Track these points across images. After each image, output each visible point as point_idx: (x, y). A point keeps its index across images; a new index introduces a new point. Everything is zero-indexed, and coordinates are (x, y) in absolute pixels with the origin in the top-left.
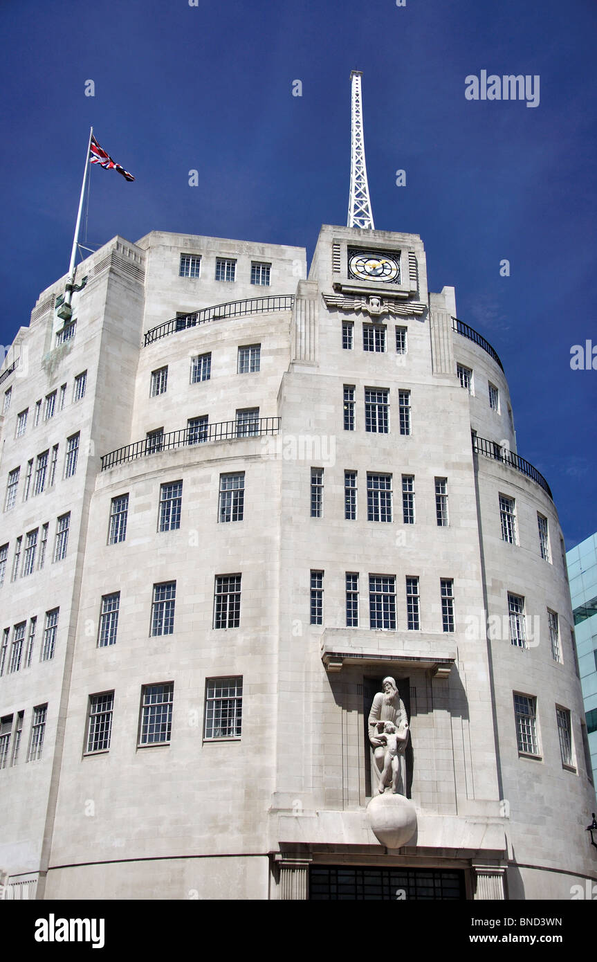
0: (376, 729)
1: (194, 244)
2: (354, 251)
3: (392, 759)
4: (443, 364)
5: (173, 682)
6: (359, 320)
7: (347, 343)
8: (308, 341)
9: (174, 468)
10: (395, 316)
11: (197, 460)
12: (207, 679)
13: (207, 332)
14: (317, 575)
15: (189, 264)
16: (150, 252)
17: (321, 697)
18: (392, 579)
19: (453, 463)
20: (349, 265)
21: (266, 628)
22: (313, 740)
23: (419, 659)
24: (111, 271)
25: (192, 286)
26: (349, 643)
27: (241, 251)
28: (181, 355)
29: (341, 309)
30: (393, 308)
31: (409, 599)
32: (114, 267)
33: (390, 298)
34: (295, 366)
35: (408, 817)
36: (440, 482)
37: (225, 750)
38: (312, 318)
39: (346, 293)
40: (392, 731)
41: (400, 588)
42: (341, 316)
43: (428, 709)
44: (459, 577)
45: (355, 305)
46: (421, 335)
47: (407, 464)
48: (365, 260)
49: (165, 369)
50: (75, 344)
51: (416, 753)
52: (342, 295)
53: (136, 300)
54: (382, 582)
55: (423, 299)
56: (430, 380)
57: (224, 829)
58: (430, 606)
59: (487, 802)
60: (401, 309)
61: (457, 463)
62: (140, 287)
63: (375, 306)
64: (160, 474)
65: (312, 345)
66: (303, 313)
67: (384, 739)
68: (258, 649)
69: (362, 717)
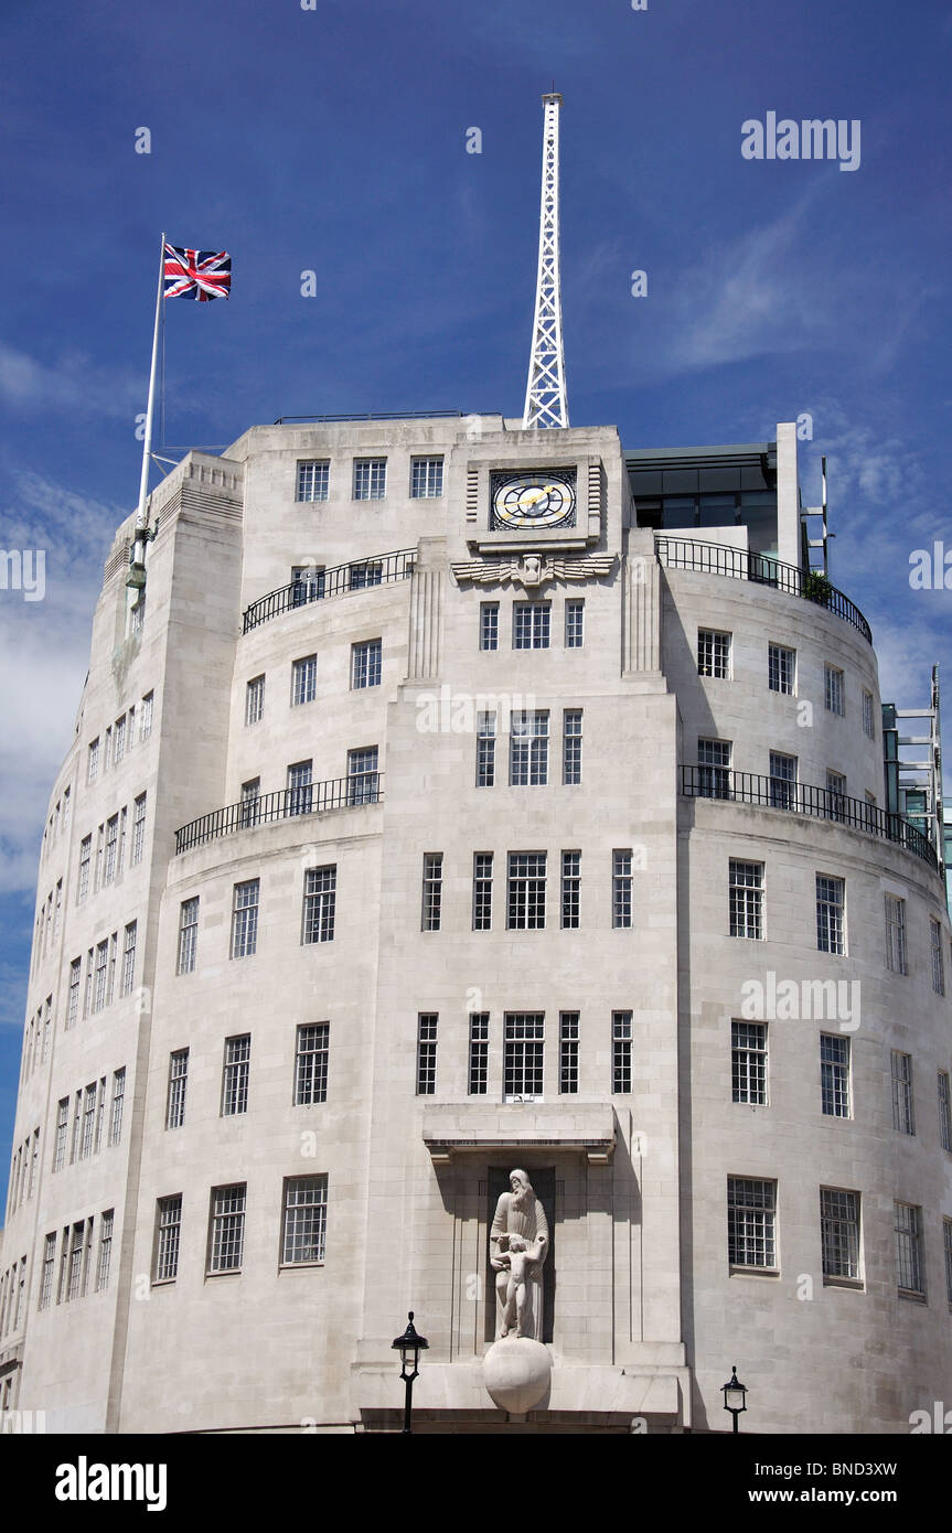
0: (498, 1247)
1: (318, 440)
2: (500, 478)
3: (516, 1289)
4: (641, 655)
5: (245, 1183)
6: (506, 597)
7: (489, 640)
8: (428, 643)
9: (250, 859)
10: (565, 582)
11: (279, 847)
12: (286, 1180)
13: (313, 619)
14: (428, 1021)
15: (311, 474)
16: (249, 466)
17: (426, 1201)
18: (540, 1017)
19: (644, 823)
20: (493, 504)
21: (359, 1103)
22: (414, 1265)
23: (558, 1142)
24: (182, 519)
25: (315, 517)
26: (457, 1124)
27: (394, 440)
28: (278, 656)
29: (478, 584)
30: (562, 570)
31: (564, 1047)
32: (186, 511)
33: (556, 553)
34: (406, 691)
35: (531, 1371)
36: (622, 857)
37: (305, 1280)
38: (436, 605)
39: (485, 555)
40: (520, 1249)
41: (551, 1029)
42: (480, 595)
43: (580, 1212)
44: (642, 1008)
45: (502, 572)
46: (606, 610)
47: (570, 833)
48: (519, 491)
49: (262, 678)
50: (143, 640)
51: (560, 1278)
52: (480, 560)
53: (228, 558)
54: (523, 1023)
55: (614, 547)
56: (617, 687)
57: (301, 1390)
58: (595, 1057)
59: (659, 1344)
60: (576, 569)
61: (650, 823)
62: (234, 532)
63: (532, 571)
64: (234, 869)
65: (434, 650)
66: (422, 596)
67: (507, 1261)
68: (346, 1133)
69: (484, 1226)
